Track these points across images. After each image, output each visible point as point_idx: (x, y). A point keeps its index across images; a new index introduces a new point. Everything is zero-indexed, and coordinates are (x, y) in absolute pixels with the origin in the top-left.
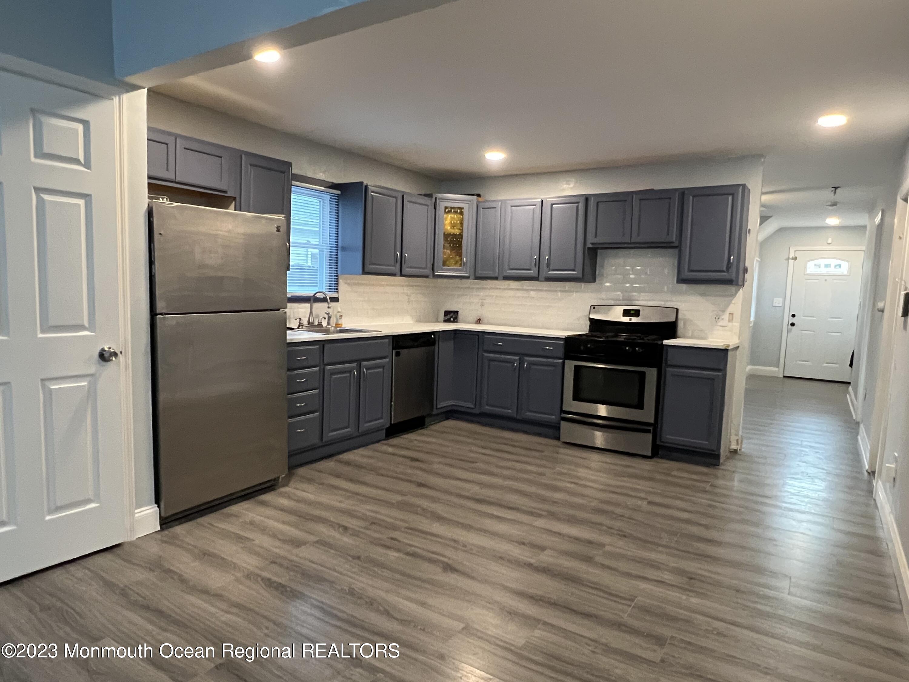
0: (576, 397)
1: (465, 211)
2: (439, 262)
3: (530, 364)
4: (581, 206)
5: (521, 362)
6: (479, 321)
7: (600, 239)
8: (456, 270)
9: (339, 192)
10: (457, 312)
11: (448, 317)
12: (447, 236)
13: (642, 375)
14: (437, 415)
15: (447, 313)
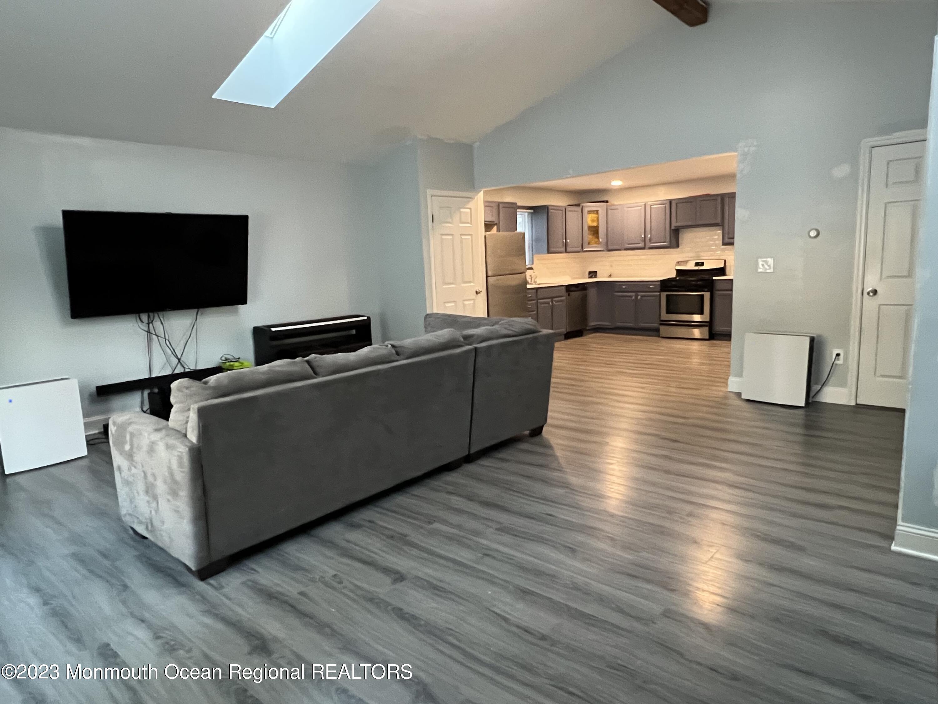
0: (668, 312)
1: (600, 212)
2: (585, 244)
3: (642, 296)
4: (668, 206)
5: (637, 296)
6: (610, 276)
7: (679, 224)
8: (596, 247)
9: (532, 211)
10: (596, 272)
11: (591, 275)
12: (590, 228)
13: (702, 296)
14: (589, 330)
15: (590, 273)
